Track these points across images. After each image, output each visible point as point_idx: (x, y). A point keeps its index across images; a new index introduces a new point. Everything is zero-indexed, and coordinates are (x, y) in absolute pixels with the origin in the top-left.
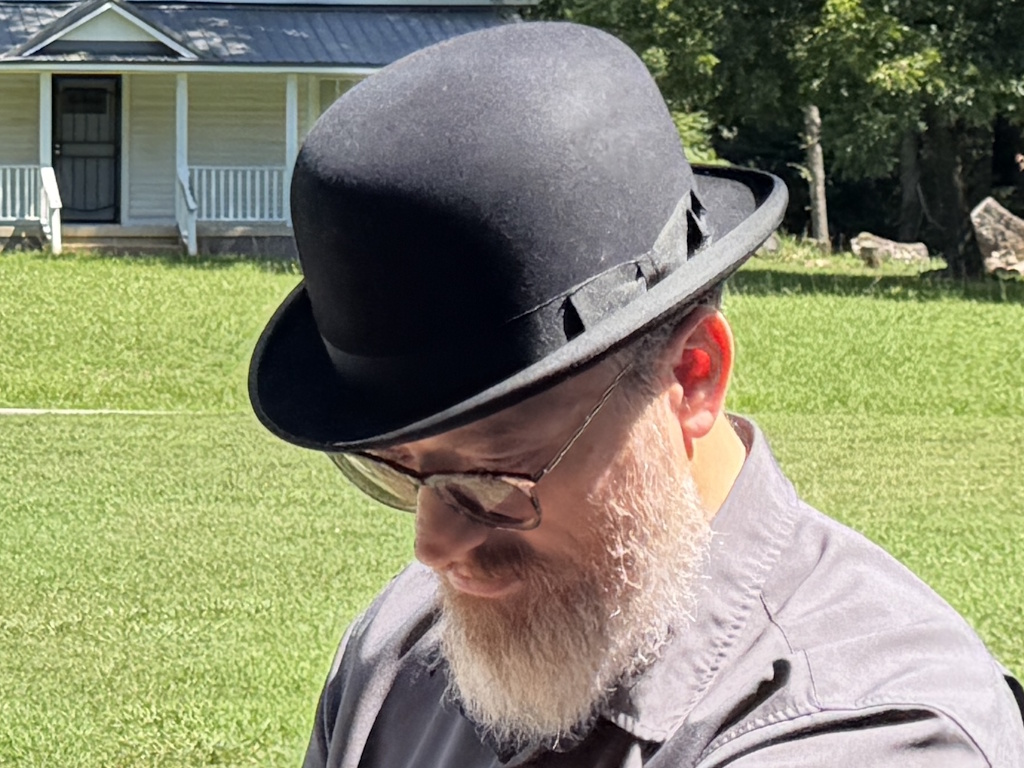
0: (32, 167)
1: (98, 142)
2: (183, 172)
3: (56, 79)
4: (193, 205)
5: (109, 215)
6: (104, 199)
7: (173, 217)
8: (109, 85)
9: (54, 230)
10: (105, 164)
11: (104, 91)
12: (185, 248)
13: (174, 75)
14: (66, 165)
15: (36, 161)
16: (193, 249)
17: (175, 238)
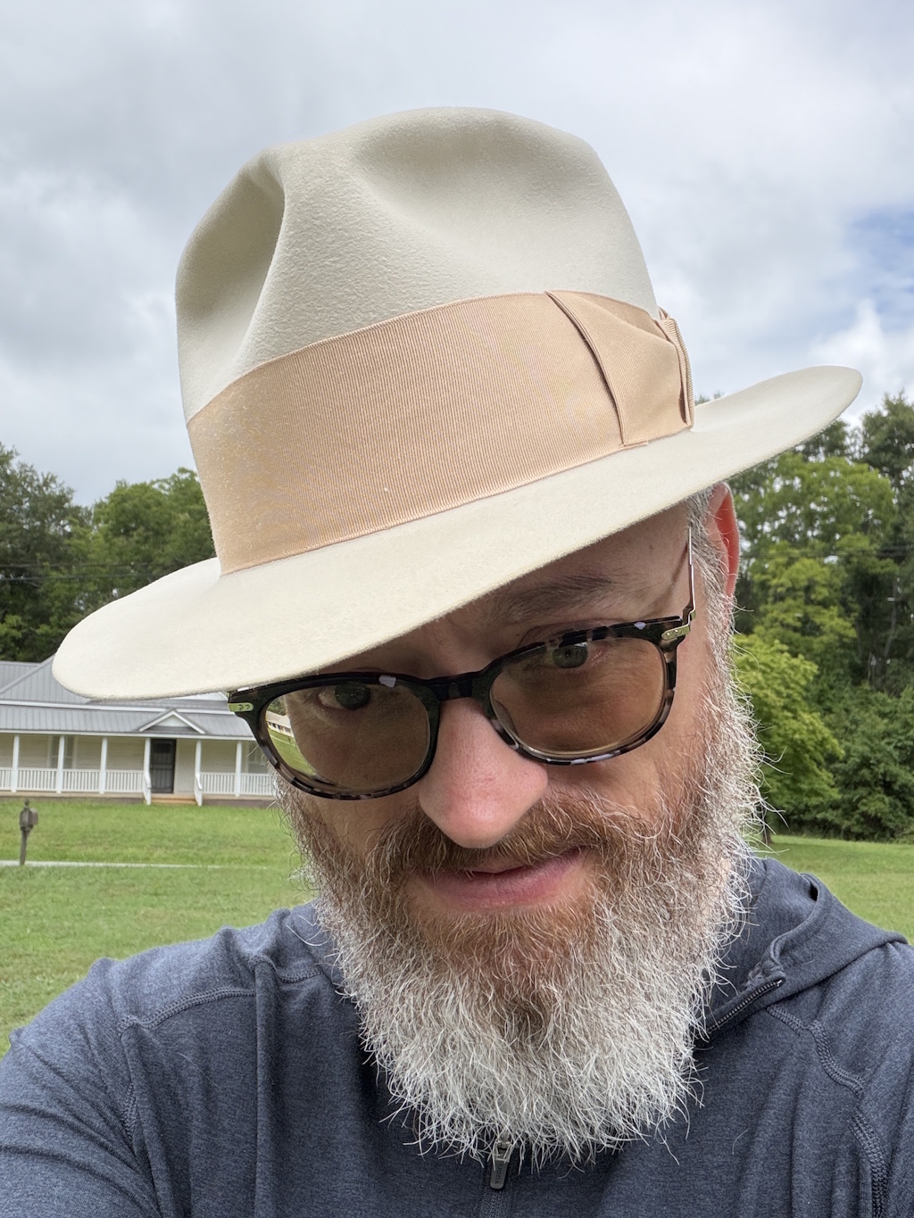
0: (141, 772)
1: (166, 764)
2: (198, 775)
3: (153, 740)
4: (200, 787)
5: (169, 790)
6: (168, 784)
7: (193, 791)
8: (171, 743)
9: (148, 796)
10: (169, 773)
11: (170, 745)
12: (197, 804)
13: (196, 740)
14: (155, 771)
15: (142, 768)
16: (200, 803)
17: (194, 800)
